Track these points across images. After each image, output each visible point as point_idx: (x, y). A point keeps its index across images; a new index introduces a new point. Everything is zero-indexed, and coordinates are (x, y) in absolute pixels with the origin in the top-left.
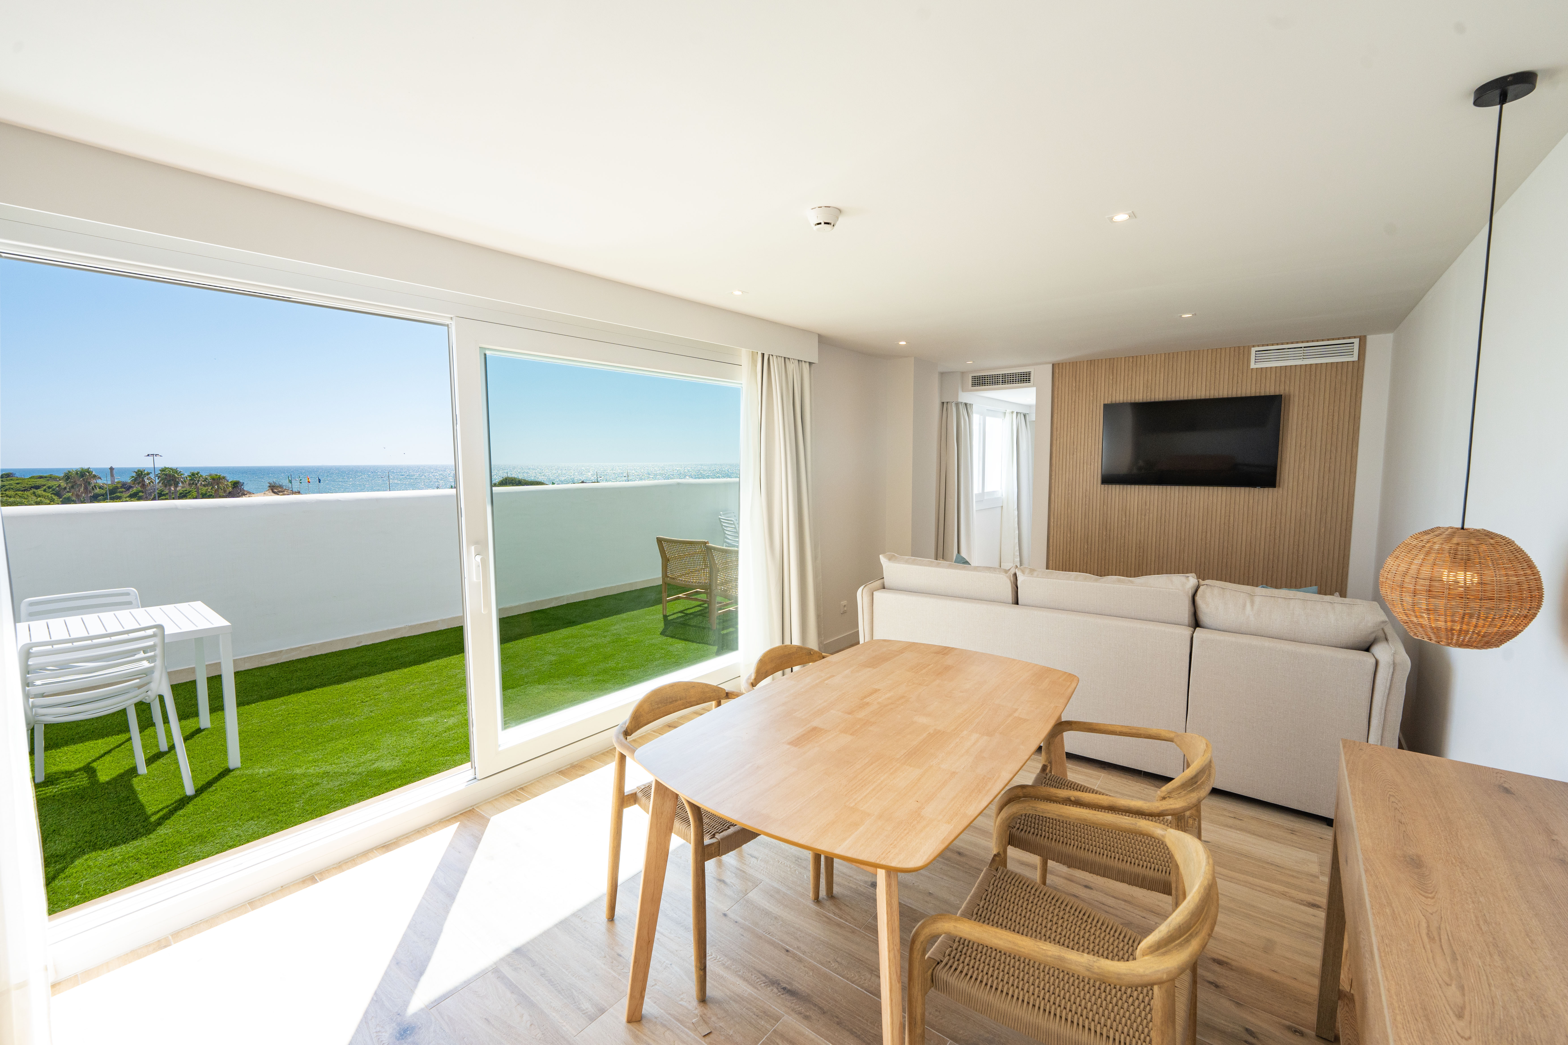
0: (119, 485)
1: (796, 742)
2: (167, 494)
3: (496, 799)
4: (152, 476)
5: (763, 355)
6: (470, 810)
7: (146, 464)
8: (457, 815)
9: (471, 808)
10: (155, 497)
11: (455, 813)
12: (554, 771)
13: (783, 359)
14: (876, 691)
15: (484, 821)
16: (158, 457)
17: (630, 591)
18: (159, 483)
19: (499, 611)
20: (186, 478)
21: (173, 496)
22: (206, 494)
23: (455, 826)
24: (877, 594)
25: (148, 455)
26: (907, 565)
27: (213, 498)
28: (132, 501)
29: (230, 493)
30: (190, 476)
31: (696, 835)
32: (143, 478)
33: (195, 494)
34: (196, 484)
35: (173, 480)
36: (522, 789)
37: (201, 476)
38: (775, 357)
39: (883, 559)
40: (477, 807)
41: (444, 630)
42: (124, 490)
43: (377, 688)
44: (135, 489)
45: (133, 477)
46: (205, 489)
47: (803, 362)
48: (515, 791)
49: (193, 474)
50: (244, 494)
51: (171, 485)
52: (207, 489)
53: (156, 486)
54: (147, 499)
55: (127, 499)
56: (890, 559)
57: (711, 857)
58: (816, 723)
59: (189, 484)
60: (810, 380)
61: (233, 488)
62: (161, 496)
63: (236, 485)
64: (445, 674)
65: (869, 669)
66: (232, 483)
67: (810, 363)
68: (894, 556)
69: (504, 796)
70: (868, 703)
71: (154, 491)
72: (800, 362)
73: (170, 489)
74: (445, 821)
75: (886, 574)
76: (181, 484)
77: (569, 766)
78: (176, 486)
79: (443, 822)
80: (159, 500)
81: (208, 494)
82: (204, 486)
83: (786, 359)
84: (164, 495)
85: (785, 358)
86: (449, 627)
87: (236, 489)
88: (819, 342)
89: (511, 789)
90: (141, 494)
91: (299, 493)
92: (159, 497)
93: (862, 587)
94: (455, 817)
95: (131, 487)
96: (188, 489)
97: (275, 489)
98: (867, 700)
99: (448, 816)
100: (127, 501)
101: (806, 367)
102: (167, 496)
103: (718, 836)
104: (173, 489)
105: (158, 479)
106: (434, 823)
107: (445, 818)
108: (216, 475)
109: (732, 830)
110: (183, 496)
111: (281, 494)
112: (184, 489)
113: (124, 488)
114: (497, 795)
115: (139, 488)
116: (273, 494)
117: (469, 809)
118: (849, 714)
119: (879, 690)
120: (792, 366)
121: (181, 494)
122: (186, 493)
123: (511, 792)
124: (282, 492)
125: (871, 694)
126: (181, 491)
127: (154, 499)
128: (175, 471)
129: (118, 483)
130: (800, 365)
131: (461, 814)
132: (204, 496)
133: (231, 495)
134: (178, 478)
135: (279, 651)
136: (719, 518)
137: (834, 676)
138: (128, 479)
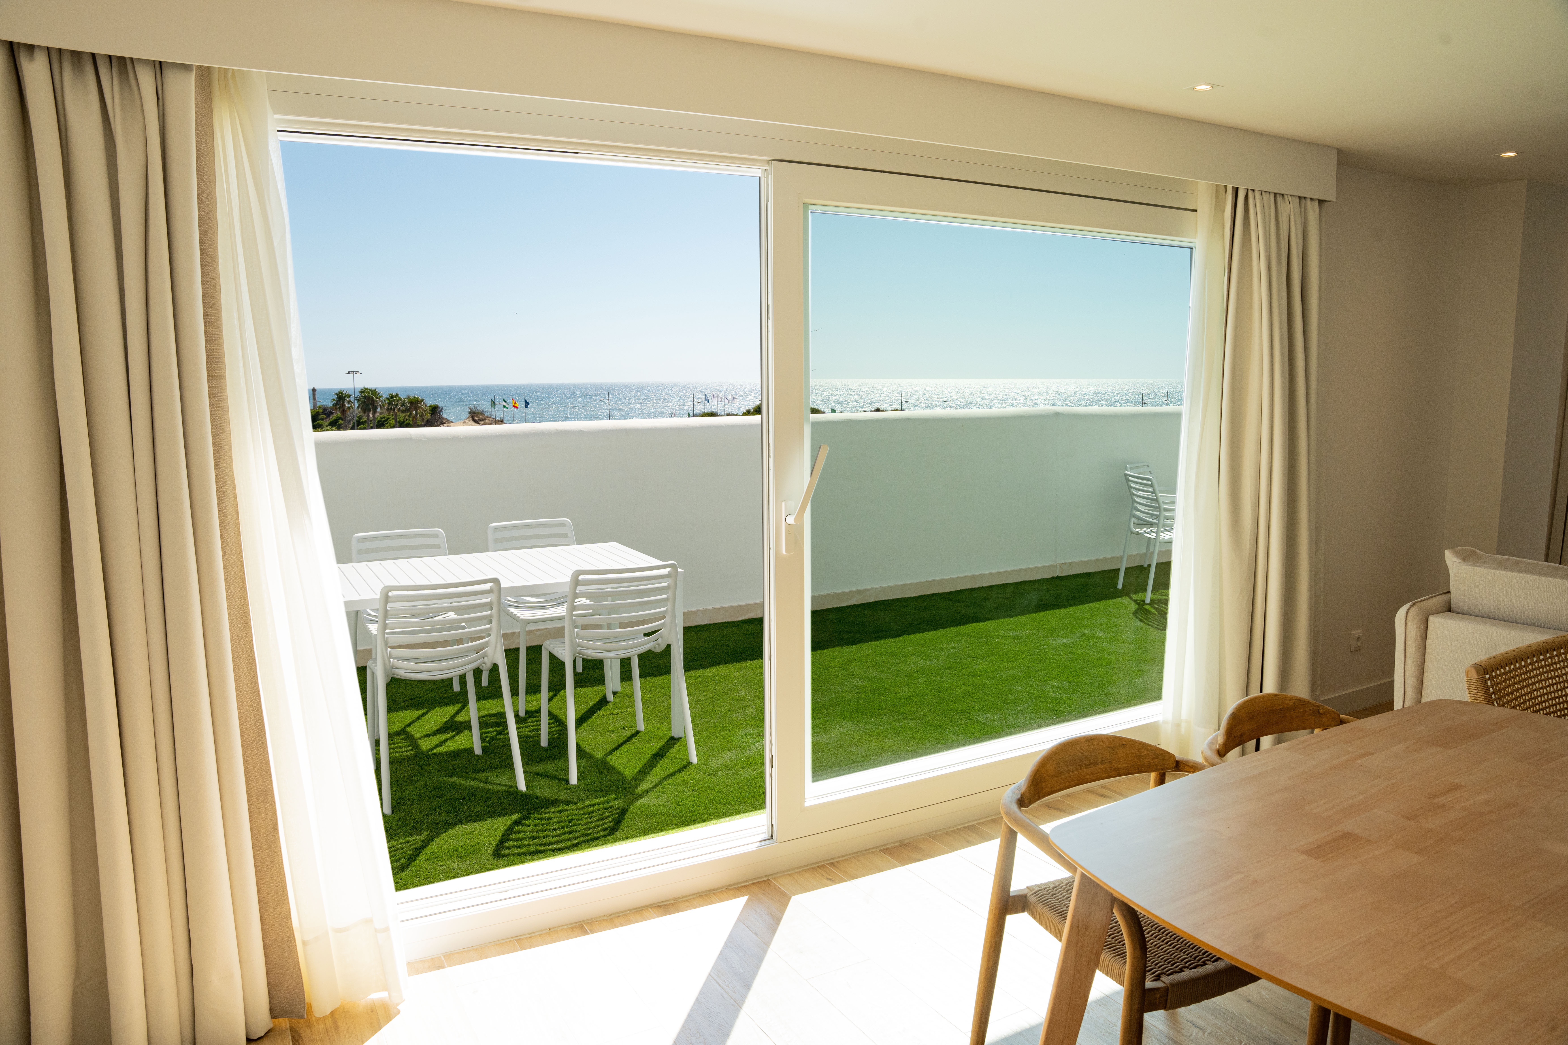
0: (321, 411)
1: (1317, 851)
2: (365, 421)
3: (798, 873)
4: (352, 399)
5: (1236, 190)
6: (765, 881)
7: (346, 384)
8: (748, 883)
9: (766, 879)
10: (354, 426)
11: (746, 881)
12: (877, 847)
13: (1272, 196)
14: (1457, 787)
15: (784, 900)
16: (358, 374)
17: (972, 589)
18: (358, 407)
19: (814, 599)
20: (385, 401)
21: (371, 425)
22: (404, 422)
23: (743, 900)
24: (1434, 621)
25: (349, 373)
26: (1501, 572)
27: (411, 427)
28: (332, 430)
29: (428, 421)
30: (388, 399)
31: (1134, 970)
32: (343, 402)
33: (392, 422)
34: (394, 410)
35: (371, 404)
36: (832, 864)
37: (400, 399)
38: (1257, 194)
39: (1451, 559)
40: (774, 878)
41: (706, 625)
42: (325, 416)
43: (628, 696)
44: (335, 415)
45: (334, 400)
46: (403, 415)
47: (1308, 201)
48: (823, 866)
49: (392, 397)
50: (442, 423)
51: (369, 411)
52: (405, 416)
53: (354, 411)
54: (345, 428)
55: (329, 428)
56: (1466, 558)
57: (1153, 1008)
58: (1349, 825)
59: (388, 410)
60: (1320, 233)
61: (432, 414)
62: (359, 425)
63: (435, 410)
64: (711, 689)
65: (1438, 749)
66: (431, 408)
67: (1321, 202)
68: (1474, 553)
69: (809, 869)
70: (1443, 806)
71: (353, 419)
72: (1303, 201)
73: (368, 416)
74: (733, 889)
75: (1454, 585)
76: (379, 410)
77: (898, 844)
78: (375, 412)
79: (731, 890)
80: (357, 429)
81: (406, 422)
82: (403, 412)
83: (1278, 196)
84: (362, 423)
85: (1275, 194)
86: (712, 622)
87: (434, 417)
88: (1339, 163)
89: (818, 862)
90: (340, 422)
91: (502, 422)
92: (358, 426)
93: (1408, 606)
94: (745, 886)
95: (331, 413)
96: (386, 415)
97: (477, 417)
98: (1442, 800)
99: (737, 884)
100: (328, 430)
101: (1313, 210)
102: (366, 425)
103: (1167, 980)
104: (371, 415)
105: (358, 402)
106: (720, 888)
107: (734, 884)
108: (415, 398)
109: (1210, 967)
110: (381, 425)
111: (482, 422)
112: (382, 416)
113: (325, 414)
114: (799, 868)
115: (340, 414)
116: (473, 423)
117: (763, 879)
118: (1410, 819)
119: (1463, 786)
120: (1288, 208)
121: (379, 421)
122: (384, 421)
123: (818, 867)
124: (483, 420)
125: (1448, 792)
126: (379, 419)
127: (353, 428)
128: (374, 392)
129: (320, 407)
130: (1303, 205)
131: (753, 884)
132: (402, 425)
133: (429, 424)
134: (377, 401)
135: (511, 633)
136: (1126, 475)
137: (1371, 754)
138: (329, 404)
